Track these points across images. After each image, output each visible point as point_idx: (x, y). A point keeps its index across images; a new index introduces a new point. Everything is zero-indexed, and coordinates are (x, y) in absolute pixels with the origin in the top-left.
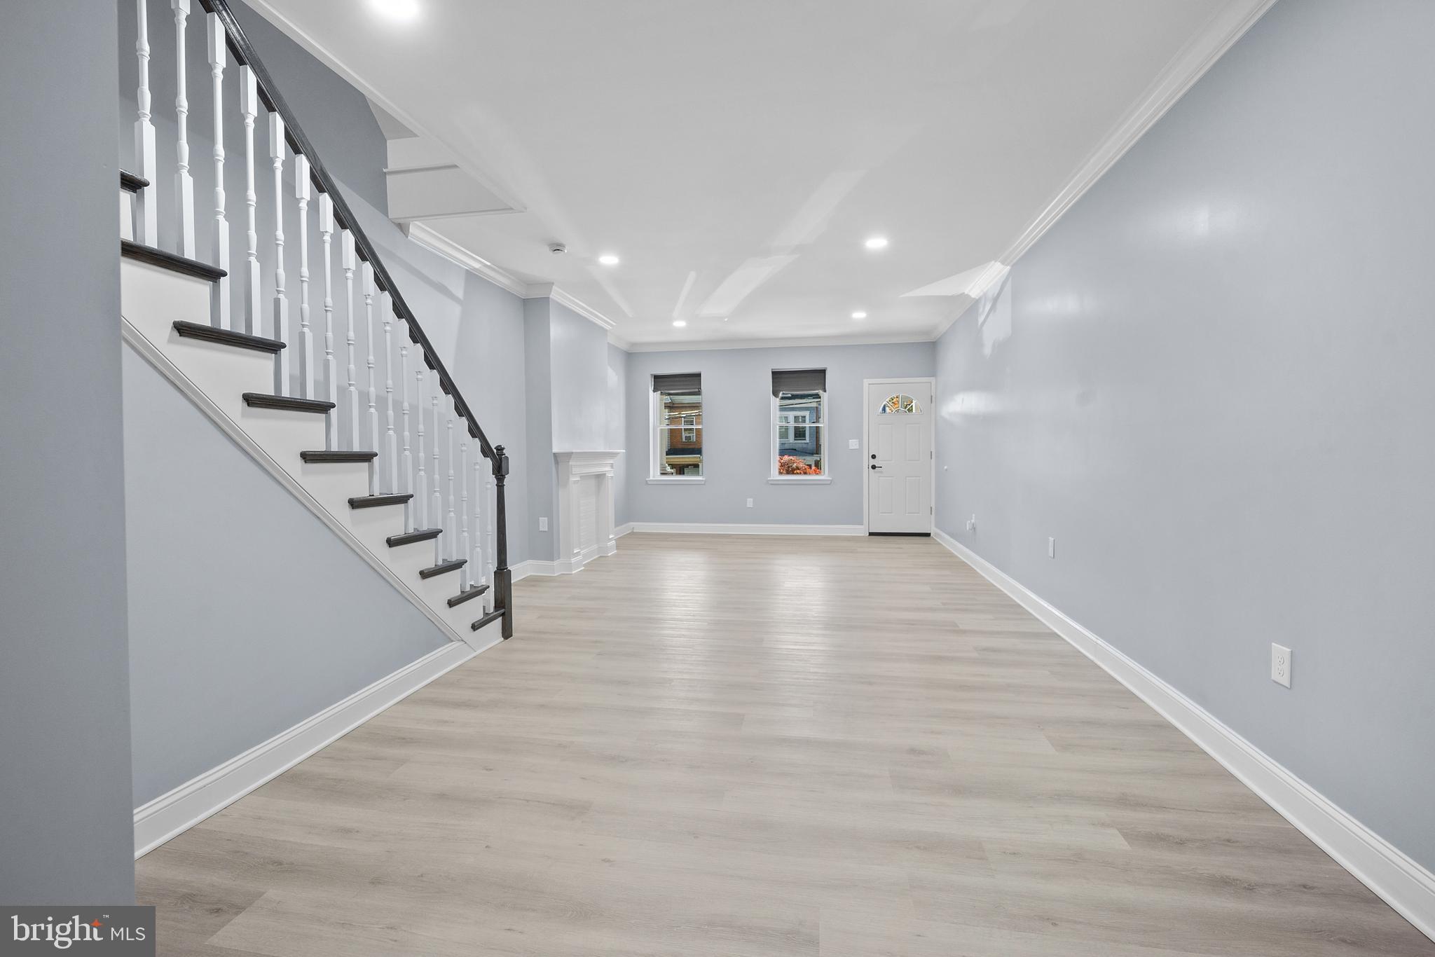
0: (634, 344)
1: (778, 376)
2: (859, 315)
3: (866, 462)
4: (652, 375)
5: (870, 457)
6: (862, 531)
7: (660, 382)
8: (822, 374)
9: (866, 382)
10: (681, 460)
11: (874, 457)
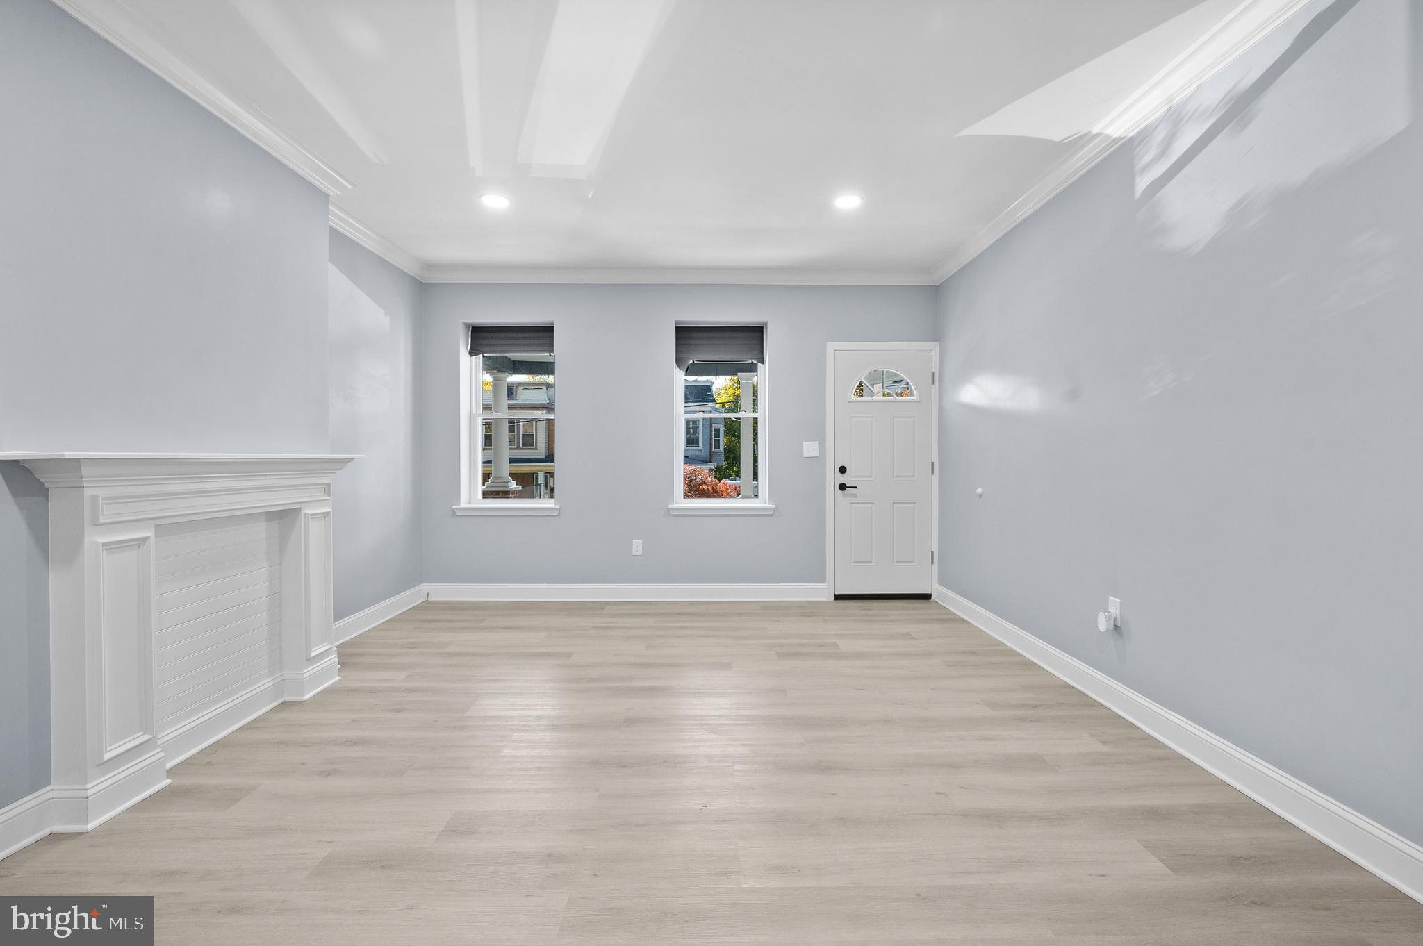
0: (430, 266)
1: (685, 335)
2: (848, 202)
3: (832, 478)
4: (467, 325)
5: (837, 470)
6: (822, 593)
7: (481, 337)
8: (758, 335)
9: (831, 347)
10: (525, 469)
11: (843, 470)
